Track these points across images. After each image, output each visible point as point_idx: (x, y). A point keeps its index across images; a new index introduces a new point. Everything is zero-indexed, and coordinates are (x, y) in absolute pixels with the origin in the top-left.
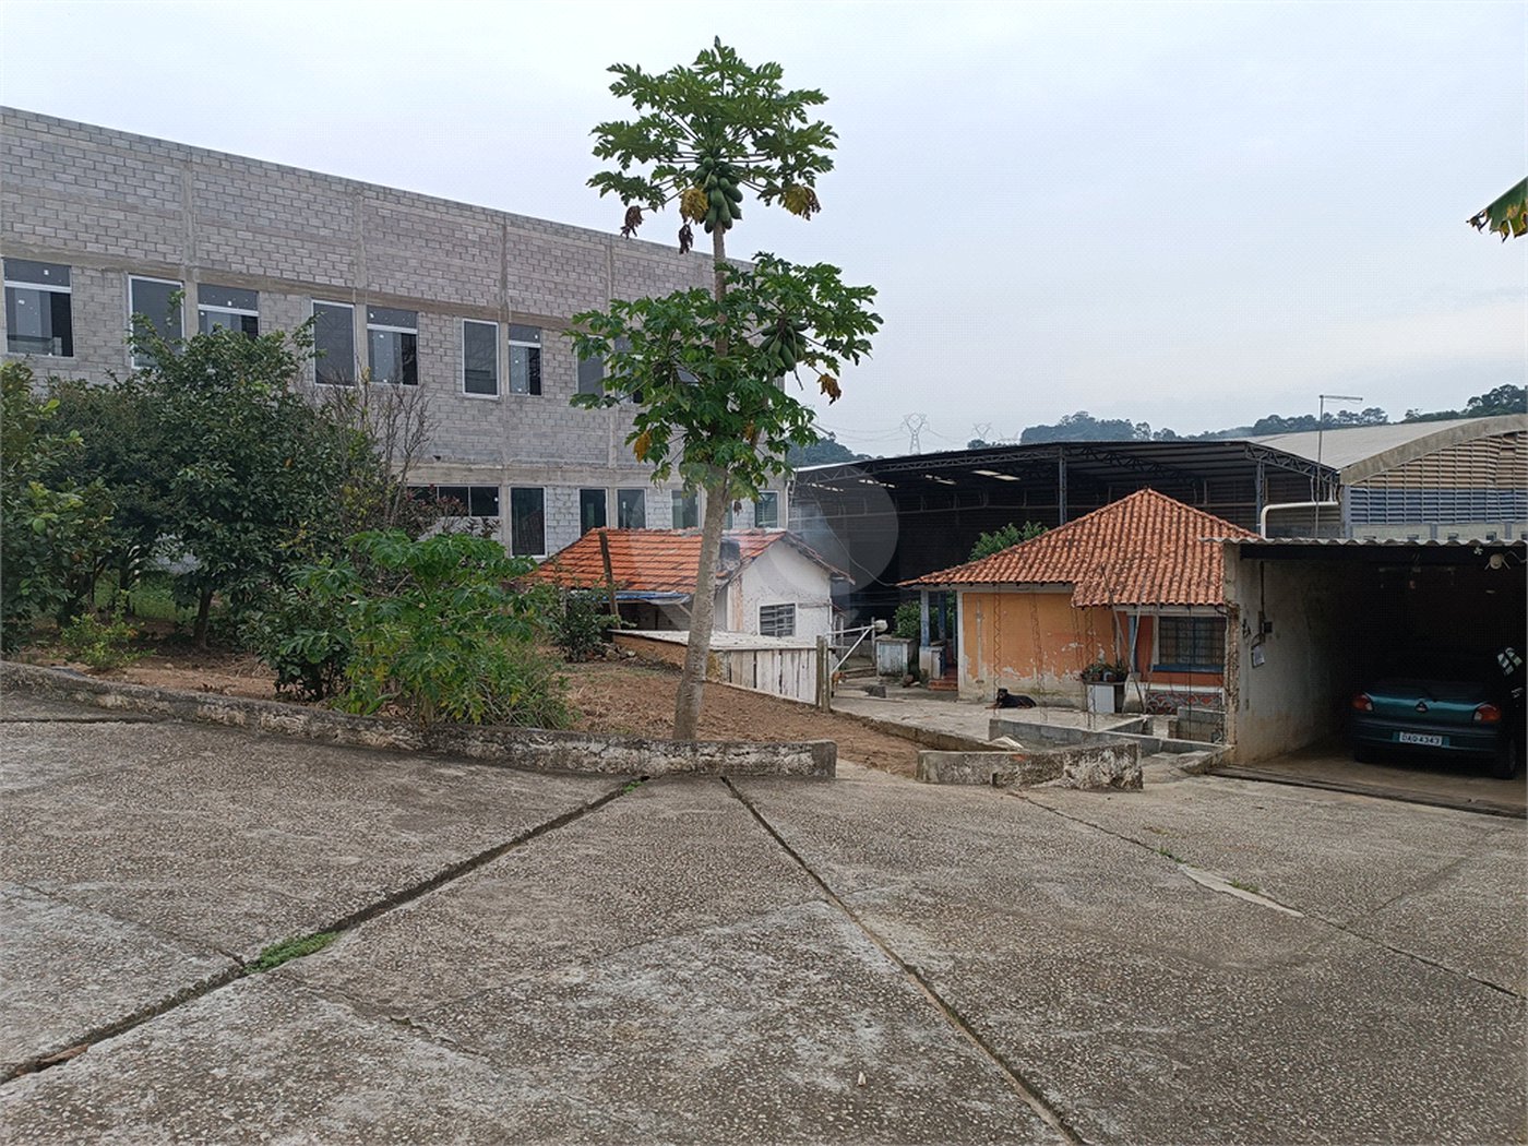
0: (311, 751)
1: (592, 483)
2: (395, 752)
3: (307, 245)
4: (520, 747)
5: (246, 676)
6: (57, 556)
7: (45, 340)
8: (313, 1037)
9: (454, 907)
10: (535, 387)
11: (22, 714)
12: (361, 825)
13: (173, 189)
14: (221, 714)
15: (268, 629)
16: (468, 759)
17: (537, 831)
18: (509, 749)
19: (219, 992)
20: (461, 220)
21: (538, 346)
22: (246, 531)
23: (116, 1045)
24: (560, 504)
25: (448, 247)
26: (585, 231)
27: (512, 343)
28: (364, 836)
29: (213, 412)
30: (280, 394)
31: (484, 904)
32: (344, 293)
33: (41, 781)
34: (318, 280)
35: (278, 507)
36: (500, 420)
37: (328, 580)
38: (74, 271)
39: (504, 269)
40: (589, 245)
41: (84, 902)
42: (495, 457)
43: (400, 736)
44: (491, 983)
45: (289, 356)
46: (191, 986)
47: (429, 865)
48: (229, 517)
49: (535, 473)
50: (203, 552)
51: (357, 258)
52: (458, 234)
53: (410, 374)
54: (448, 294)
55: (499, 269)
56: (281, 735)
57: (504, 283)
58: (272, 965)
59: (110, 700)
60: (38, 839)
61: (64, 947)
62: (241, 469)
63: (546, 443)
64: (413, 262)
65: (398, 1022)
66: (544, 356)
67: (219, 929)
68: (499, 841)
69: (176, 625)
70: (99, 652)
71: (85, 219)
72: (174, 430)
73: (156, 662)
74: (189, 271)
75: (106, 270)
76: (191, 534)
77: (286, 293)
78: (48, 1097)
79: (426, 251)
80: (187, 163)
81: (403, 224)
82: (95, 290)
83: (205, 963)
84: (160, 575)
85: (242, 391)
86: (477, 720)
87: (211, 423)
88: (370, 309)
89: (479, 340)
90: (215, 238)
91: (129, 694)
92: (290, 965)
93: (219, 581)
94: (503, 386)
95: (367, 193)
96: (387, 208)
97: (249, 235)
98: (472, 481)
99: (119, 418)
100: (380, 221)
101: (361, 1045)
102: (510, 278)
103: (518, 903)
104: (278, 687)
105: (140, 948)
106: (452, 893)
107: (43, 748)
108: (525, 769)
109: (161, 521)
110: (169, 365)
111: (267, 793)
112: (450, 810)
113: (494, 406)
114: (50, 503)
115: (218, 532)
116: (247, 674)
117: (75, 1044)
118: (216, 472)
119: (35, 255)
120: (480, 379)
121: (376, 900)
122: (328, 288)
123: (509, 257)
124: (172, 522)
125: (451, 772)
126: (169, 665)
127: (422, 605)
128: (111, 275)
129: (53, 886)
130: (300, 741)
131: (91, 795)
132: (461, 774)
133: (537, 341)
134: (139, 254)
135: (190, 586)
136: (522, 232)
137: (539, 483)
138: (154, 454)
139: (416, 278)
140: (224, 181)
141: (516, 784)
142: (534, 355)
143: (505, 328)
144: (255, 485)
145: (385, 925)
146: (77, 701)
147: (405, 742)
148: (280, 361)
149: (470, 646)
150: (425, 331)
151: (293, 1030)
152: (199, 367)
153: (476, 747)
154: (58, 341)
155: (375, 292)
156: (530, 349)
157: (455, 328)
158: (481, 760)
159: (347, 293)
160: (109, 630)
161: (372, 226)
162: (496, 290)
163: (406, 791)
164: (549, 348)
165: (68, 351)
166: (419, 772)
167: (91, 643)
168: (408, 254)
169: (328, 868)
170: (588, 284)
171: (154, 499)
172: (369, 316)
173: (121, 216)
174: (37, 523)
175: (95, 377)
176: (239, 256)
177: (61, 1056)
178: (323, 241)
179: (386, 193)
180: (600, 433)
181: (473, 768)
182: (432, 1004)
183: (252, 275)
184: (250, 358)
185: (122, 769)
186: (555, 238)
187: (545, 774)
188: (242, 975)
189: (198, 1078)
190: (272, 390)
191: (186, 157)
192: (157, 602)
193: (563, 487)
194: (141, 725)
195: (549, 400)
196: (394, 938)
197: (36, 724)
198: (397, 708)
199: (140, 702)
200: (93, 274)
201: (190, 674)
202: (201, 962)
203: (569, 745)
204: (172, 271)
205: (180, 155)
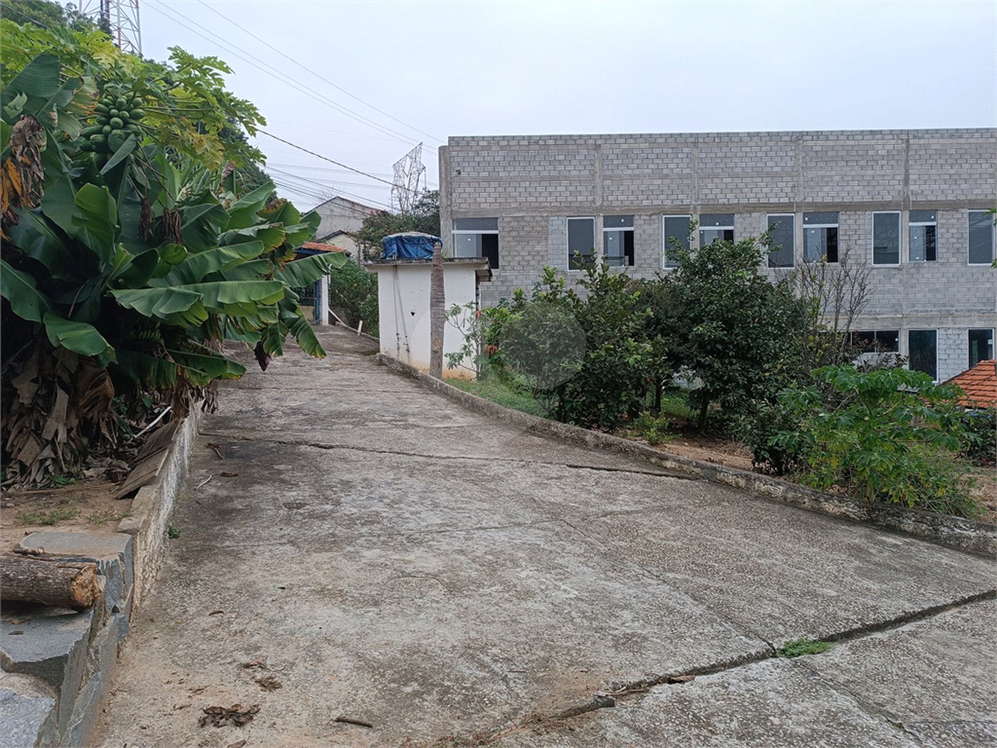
0: (789, 510)
1: (979, 325)
2: (845, 519)
3: (765, 180)
4: (946, 529)
5: (730, 454)
6: (639, 379)
7: (621, 258)
8: (832, 716)
9: (917, 645)
10: (931, 254)
11: (626, 467)
12: (833, 569)
13: (688, 160)
14: (731, 479)
15: (749, 427)
16: (903, 533)
17: (971, 599)
18: (936, 530)
19: (763, 663)
20: (873, 142)
21: (934, 224)
22: (731, 364)
23: (709, 681)
24: (950, 342)
25: (863, 163)
26: (977, 130)
27: (911, 224)
28: (836, 577)
29: (712, 291)
30: (752, 277)
31: (942, 649)
32: (788, 207)
33: (640, 507)
34: (772, 201)
35: (750, 348)
36: (901, 281)
37: (801, 399)
38: (636, 217)
39: (907, 171)
40: (980, 141)
41: (675, 585)
42: (896, 307)
43: (850, 509)
44: (963, 716)
45: (758, 252)
46: (745, 655)
47: (891, 608)
48: (721, 356)
49: (929, 319)
50: (706, 377)
51: (797, 182)
52: (871, 153)
53: (832, 255)
54: (863, 196)
55: (903, 171)
56: (767, 497)
57: (906, 181)
58: (793, 655)
59: (668, 464)
60: (645, 542)
61: (671, 611)
62: (729, 325)
63: (939, 296)
64: (837, 178)
65: (894, 724)
66: (939, 232)
67: (754, 621)
68: (942, 601)
69: (688, 420)
70: (653, 433)
71: (643, 187)
72: (690, 304)
73: (680, 442)
74: (695, 208)
75: (650, 215)
76: (698, 366)
77: (750, 212)
78: (680, 702)
79: (847, 169)
80: (695, 144)
81: (830, 154)
82: (646, 227)
83: (751, 642)
84: (677, 389)
85: (731, 277)
86: (911, 505)
87: (711, 298)
88: (805, 215)
89: (886, 226)
90: (710, 186)
91: (679, 461)
92: (803, 657)
93: (714, 395)
94: (904, 257)
95: (806, 138)
96: (818, 145)
97: (729, 180)
98: (877, 327)
99: (661, 298)
100: (813, 154)
101: (868, 731)
102: (911, 177)
103: (972, 656)
104: (754, 464)
105: (711, 621)
106: (913, 634)
107: (638, 488)
108: (951, 547)
109: (683, 358)
110: (688, 266)
111: (766, 535)
112: (896, 569)
113: (896, 272)
114: (636, 349)
115: (715, 364)
116: (732, 452)
117: (687, 674)
118: (714, 328)
119: (618, 212)
120: (885, 254)
121: (855, 626)
122: (778, 206)
123: (910, 162)
124: (689, 358)
125: (890, 540)
126: (686, 444)
127: (866, 418)
128: (654, 217)
129: (657, 571)
130: (780, 503)
131: (666, 520)
132: (899, 543)
133: (933, 220)
134: (668, 202)
135: (700, 398)
136: (922, 142)
137: (932, 327)
138: (680, 319)
139: (838, 188)
140: (716, 150)
141: (945, 558)
142: (931, 231)
143: (907, 214)
144: (737, 335)
145: (866, 647)
146: (651, 463)
147: (854, 513)
148: (753, 256)
149: (902, 449)
150: (844, 225)
151: (817, 706)
152: (704, 264)
153: (909, 525)
154: (627, 257)
155: (808, 203)
156: (927, 227)
157: (867, 221)
158: (913, 535)
159: (790, 206)
160: (658, 421)
161: (808, 159)
162: (900, 187)
163: (859, 549)
164: (943, 224)
165: (631, 263)
166: (866, 537)
167: (648, 428)
168: (833, 173)
169: (817, 596)
170: (980, 171)
171: (680, 345)
172: (804, 219)
173: (660, 182)
174: (631, 361)
175: (649, 276)
176: (722, 193)
177: (681, 678)
178: (776, 175)
179: (818, 135)
180: (989, 285)
181: (907, 540)
182: (918, 718)
183: (730, 205)
184: (734, 255)
185: (680, 507)
186: (951, 141)
187: (969, 553)
188: (774, 656)
189: (763, 720)
190: (749, 276)
191: (695, 140)
192: (675, 405)
193: (953, 328)
194: (686, 481)
195: (943, 264)
196: (874, 659)
197: (634, 474)
198: (838, 487)
199: (685, 467)
200: (645, 218)
201: (699, 450)
202: (747, 640)
203: (990, 534)
204: (685, 209)
205: (692, 140)
